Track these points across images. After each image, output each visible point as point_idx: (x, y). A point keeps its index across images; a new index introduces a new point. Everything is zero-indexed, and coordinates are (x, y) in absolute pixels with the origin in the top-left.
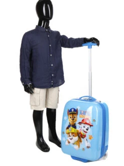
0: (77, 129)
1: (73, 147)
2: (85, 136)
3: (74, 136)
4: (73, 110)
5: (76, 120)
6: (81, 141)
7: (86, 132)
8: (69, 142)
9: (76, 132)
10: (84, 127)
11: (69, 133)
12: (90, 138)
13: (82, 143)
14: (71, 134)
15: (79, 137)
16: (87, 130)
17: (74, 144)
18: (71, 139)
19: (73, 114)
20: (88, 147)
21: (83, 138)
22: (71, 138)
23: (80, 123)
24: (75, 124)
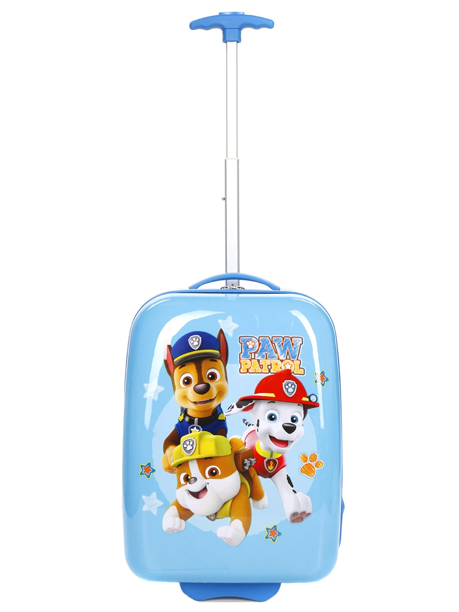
0: (231, 435)
1: (212, 535)
2: (280, 463)
3: (213, 474)
4: (195, 342)
5: (221, 393)
6: (256, 494)
7: (285, 443)
8: (185, 514)
9: (227, 451)
10: (272, 418)
11: (183, 465)
12: (307, 470)
13: (265, 501)
14: (194, 470)
15: (245, 474)
16: (290, 429)
17: (214, 516)
18: (196, 495)
19: (198, 361)
20: (298, 517)
21: (271, 475)
22: (195, 487)
23: (246, 403)
24: (218, 411)
